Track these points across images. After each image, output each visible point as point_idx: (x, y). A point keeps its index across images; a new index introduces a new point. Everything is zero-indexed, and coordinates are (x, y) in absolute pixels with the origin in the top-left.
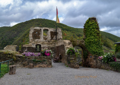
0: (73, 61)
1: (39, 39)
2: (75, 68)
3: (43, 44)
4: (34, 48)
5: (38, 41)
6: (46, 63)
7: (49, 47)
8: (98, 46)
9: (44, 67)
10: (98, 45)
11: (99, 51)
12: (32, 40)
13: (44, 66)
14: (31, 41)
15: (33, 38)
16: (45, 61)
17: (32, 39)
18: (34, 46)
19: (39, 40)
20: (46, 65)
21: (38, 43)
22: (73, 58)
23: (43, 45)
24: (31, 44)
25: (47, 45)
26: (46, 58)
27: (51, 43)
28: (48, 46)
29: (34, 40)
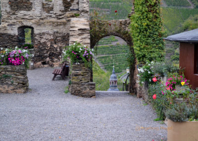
0: (78, 79)
1: (29, 10)
2: (83, 96)
3: (39, 24)
4: (13, 36)
5: (25, 15)
6: (10, 83)
7: (57, 32)
8: (150, 40)
9: (7, 92)
10: (149, 36)
11: (151, 52)
12: (8, 13)
13: (7, 89)
14: (4, 15)
15: (11, 6)
16: (7, 77)
17: (9, 9)
18: (15, 31)
19: (30, 13)
20: (12, 87)
21: (25, 23)
22: (80, 72)
23: (39, 28)
24: (6, 24)
25: (50, 27)
26: (11, 71)
27: (64, 20)
28: (55, 30)
29: (14, 14)
